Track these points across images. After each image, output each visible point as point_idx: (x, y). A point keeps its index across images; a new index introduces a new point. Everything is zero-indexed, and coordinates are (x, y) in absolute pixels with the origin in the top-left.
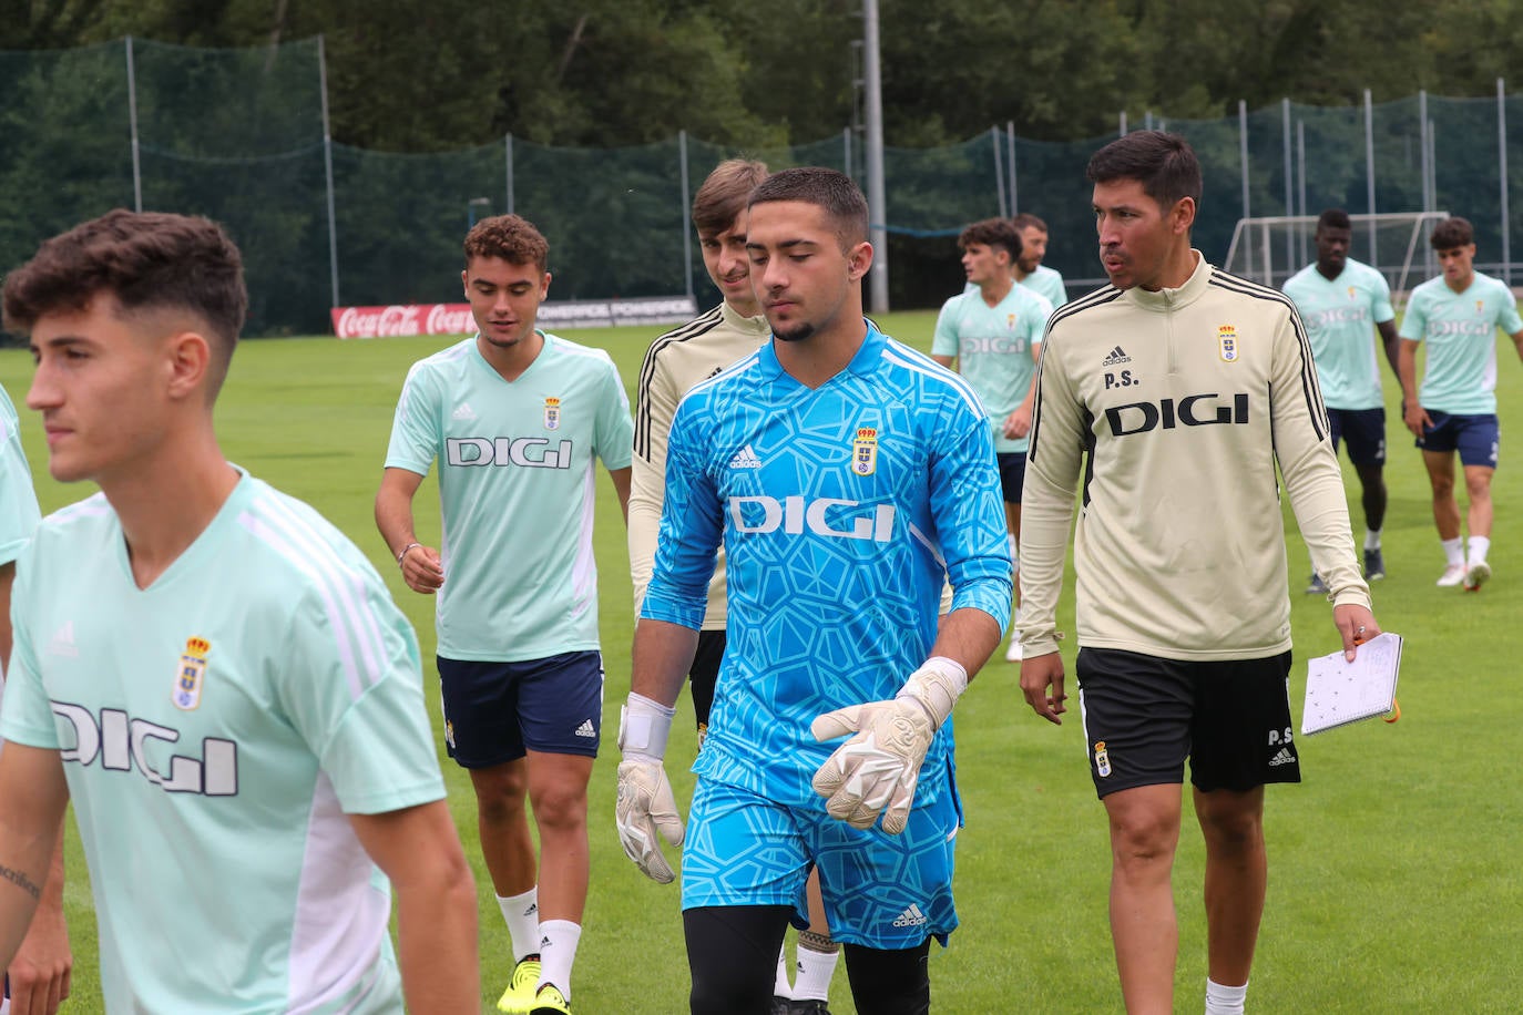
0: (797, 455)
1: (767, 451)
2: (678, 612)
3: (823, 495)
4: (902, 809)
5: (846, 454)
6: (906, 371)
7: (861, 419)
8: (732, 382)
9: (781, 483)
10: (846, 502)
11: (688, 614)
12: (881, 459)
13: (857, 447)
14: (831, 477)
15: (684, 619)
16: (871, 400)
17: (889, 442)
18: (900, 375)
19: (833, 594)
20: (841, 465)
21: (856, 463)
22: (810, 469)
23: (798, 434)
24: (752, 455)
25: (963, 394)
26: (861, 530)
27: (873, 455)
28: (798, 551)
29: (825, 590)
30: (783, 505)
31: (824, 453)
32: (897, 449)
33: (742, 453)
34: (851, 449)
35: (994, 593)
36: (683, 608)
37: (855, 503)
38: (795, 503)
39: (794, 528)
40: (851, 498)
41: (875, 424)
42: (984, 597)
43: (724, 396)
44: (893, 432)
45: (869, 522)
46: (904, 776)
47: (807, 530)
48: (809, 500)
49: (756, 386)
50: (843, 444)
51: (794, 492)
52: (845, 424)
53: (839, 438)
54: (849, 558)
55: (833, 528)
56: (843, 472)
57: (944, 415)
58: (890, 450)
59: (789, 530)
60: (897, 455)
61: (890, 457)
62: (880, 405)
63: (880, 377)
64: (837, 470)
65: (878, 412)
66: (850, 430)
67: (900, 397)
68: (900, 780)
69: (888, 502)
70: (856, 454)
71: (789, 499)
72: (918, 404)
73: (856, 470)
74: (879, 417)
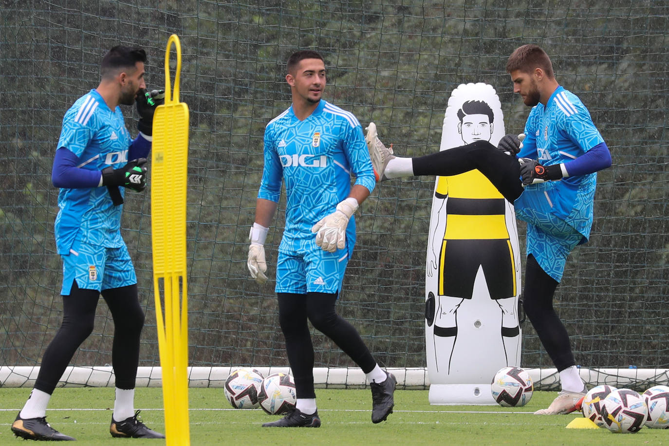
0: (296, 142)
1: (288, 141)
2: (269, 196)
3: (304, 153)
4: (342, 241)
5: (311, 141)
6: (331, 114)
7: (316, 130)
8: (280, 119)
9: (291, 151)
10: (310, 156)
11: (272, 197)
12: (321, 142)
13: (314, 139)
14: (306, 148)
15: (271, 198)
16: (319, 124)
17: (324, 136)
18: (329, 115)
19: (307, 184)
20: (309, 144)
21: (314, 143)
22: (300, 146)
23: (297, 135)
24: (284, 142)
25: (349, 120)
26: (316, 164)
27: (319, 141)
28: (297, 172)
29: (305, 184)
30: (292, 157)
31: (304, 141)
32: (327, 139)
33: (281, 142)
34: (312, 139)
35: (367, 180)
36: (271, 195)
37: (313, 156)
38: (295, 156)
39: (295, 165)
40: (312, 154)
41: (319, 131)
42: (364, 181)
43: (278, 124)
44: (325, 133)
45: (318, 161)
46: (339, 232)
47: (299, 165)
48: (299, 155)
49: (286, 120)
50: (310, 138)
51: (295, 153)
52: (310, 132)
53: (309, 136)
54: (311, 173)
55: (307, 164)
56: (310, 146)
57: (343, 127)
58: (324, 139)
59: (294, 165)
60: (326, 140)
61: (324, 141)
62: (322, 125)
63: (322, 117)
64: (308, 146)
65: (321, 127)
66: (312, 134)
67: (328, 122)
68: (338, 233)
69: (324, 155)
70: (314, 141)
71: (294, 156)
72: (334, 124)
73: (313, 145)
74: (321, 129)
